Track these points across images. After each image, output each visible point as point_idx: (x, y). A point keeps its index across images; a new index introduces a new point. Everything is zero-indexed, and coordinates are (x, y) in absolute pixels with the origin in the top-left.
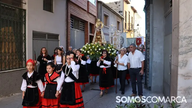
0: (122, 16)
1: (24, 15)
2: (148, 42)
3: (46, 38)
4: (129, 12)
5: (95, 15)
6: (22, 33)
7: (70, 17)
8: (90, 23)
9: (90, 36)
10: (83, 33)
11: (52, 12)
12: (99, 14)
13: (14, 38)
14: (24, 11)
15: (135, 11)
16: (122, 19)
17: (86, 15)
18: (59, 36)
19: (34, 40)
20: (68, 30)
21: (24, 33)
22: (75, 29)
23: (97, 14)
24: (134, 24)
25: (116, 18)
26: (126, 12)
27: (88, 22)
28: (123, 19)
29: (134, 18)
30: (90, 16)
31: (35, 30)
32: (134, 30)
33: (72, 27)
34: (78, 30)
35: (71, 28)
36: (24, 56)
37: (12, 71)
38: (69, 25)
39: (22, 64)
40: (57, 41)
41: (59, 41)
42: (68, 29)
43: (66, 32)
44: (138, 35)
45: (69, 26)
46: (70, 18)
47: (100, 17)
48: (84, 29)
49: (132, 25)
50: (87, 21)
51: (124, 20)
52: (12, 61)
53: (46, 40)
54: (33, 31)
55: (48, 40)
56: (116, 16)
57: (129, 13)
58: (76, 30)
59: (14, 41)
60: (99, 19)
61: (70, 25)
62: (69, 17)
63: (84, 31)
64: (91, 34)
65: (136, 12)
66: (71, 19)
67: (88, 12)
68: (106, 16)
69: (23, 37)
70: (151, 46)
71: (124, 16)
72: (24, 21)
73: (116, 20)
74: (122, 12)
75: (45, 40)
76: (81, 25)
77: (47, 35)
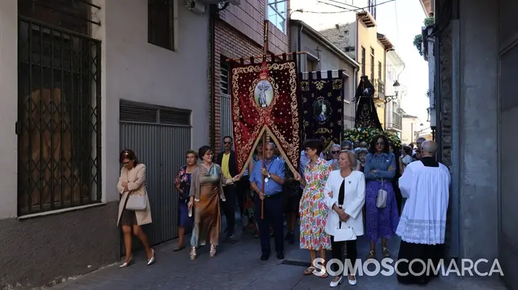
0: (354, 59)
1: (94, 55)
2: (447, 129)
3: (155, 121)
4: (373, 50)
6: (90, 107)
7: (219, 62)
11: (173, 50)
13: (67, 120)
14: (95, 46)
15: (388, 47)
16: (354, 68)
18: (192, 115)
19: (123, 126)
20: (214, 99)
21: (94, 105)
24: (385, 80)
25: (338, 66)
26: (364, 50)
28: (356, 70)
29: (385, 66)
31: (126, 98)
32: (386, 97)
35: (222, 93)
36: (94, 171)
37: (62, 213)
38: (216, 84)
39: (89, 193)
40: (186, 127)
41: (190, 127)
42: (214, 96)
43: (209, 103)
44: (395, 112)
45: (216, 88)
46: (219, 65)
49: (380, 84)
52: (60, 182)
53: (158, 125)
54: (122, 102)
55: (163, 126)
56: (337, 61)
57: (373, 53)
59: (67, 127)
61: (219, 86)
62: (216, 64)
65: (392, 50)
66: (221, 70)
69: (94, 117)
70: (454, 141)
71: (360, 60)
72: (96, 73)
74: (353, 50)
75: (155, 125)
77: (158, 112)
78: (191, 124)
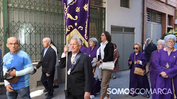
1: (104, 12)
3: (122, 32)
5: (175, 5)
7: (146, 10)
8: (168, 15)
9: (168, 28)
10: (160, 26)
11: (129, 8)
13: (96, 32)
14: (104, 9)
17: (164, 7)
18: (135, 29)
19: (112, 33)
20: (144, 24)
21: (103, 27)
22: (151, 22)
27: (166, 14)
30: (169, 7)
33: (149, 21)
34: (154, 23)
35: (147, 21)
38: (144, 18)
40: (133, 34)
41: (135, 33)
42: (144, 22)
43: (141, 25)
46: (146, 11)
48: (161, 21)
53: (123, 33)
54: (111, 26)
55: (125, 33)
58: (153, 23)
61: (146, 18)
63: (161, 23)
64: (169, 26)
66: (147, 13)
69: (103, 31)
72: (104, 18)
75: (122, 33)
76: (158, 18)
77: (123, 29)
78: (135, 32)
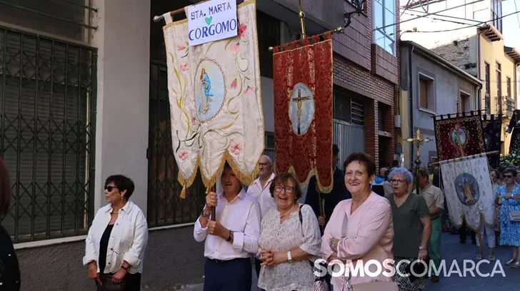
0: (476, 77)
4: (499, 65)
5: (394, 79)
8: (379, 102)
9: (380, 136)
10: (360, 131)
12: (403, 77)
15: (518, 61)
16: (475, 86)
17: (369, 81)
22: (338, 121)
23: (400, 78)
24: (516, 98)
25: (456, 85)
26: (488, 66)
27: (373, 100)
28: (478, 88)
29: (515, 82)
30: (380, 83)
34: (346, 123)
47: (409, 86)
48: (362, 118)
49: (509, 102)
50: (372, 97)
51: (484, 90)
56: (455, 81)
57: (499, 68)
58: (342, 122)
60: (405, 90)
63: (362, 123)
64: (382, 133)
67: (373, 74)
68: (426, 82)
71: (483, 77)
73: (456, 90)
74: (474, 66)
76: (354, 108)
